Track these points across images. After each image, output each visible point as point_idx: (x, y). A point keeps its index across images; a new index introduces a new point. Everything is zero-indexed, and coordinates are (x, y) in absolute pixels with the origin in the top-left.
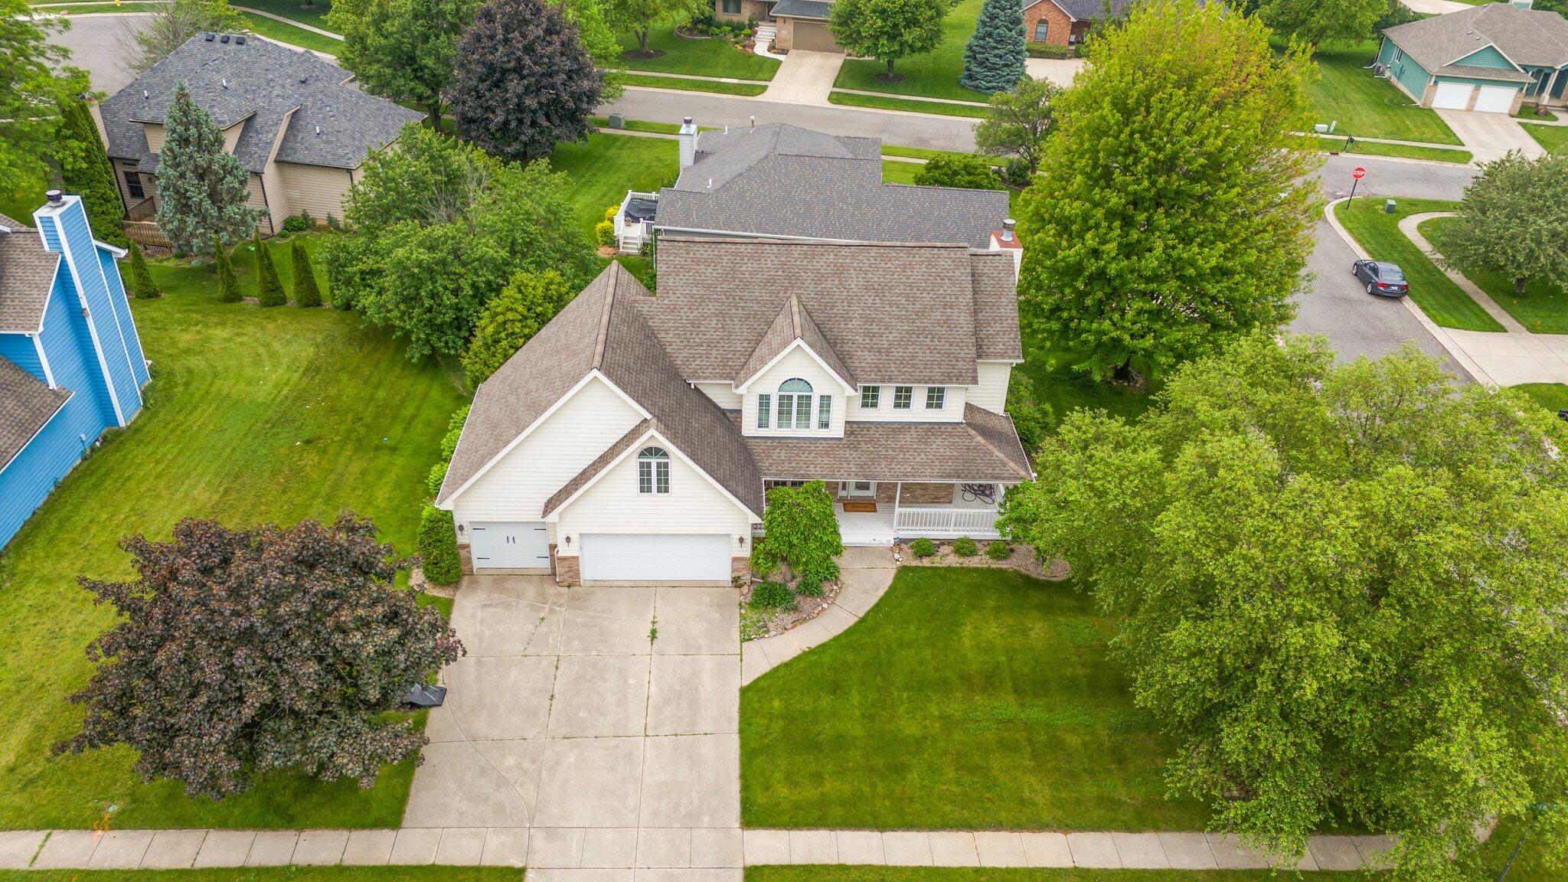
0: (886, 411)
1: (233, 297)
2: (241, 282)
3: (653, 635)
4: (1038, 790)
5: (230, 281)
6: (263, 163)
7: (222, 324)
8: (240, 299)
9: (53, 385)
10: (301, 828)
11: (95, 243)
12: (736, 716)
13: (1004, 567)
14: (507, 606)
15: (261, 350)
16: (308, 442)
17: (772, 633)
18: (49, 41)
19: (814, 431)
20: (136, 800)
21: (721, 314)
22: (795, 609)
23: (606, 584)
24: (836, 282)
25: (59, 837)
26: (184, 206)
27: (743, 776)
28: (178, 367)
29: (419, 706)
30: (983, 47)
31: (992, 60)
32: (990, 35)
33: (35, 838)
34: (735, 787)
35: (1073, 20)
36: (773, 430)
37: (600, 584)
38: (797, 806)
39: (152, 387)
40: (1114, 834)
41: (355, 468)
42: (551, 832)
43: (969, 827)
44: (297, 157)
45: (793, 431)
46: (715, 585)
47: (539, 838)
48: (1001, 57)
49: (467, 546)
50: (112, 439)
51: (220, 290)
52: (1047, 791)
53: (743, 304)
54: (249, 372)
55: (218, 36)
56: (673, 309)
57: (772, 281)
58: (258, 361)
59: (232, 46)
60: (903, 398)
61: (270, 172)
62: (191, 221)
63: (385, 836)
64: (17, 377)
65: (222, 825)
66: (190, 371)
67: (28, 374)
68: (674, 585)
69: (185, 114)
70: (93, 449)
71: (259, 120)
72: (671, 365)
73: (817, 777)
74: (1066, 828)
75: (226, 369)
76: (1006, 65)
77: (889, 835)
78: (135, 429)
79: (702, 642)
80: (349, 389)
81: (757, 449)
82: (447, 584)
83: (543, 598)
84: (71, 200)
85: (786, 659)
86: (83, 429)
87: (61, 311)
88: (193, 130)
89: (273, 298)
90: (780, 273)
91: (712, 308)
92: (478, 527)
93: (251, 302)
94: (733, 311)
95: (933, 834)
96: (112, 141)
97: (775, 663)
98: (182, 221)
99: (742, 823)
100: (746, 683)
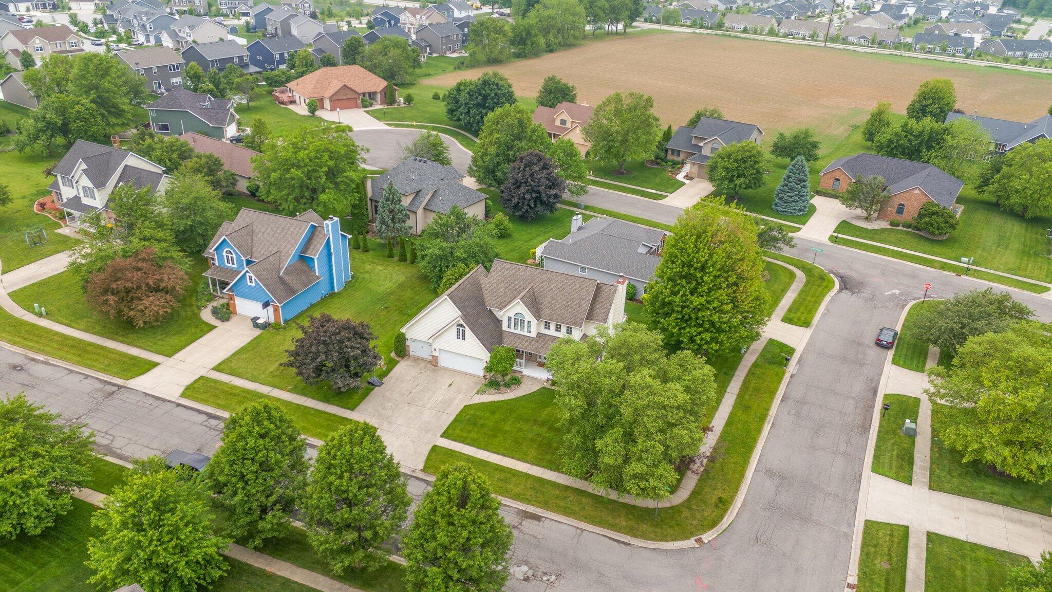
0: (552, 332)
1: (391, 256)
2: (395, 252)
3: (450, 385)
4: (533, 452)
5: (391, 251)
6: (418, 208)
7: (382, 265)
8: (393, 257)
9: (317, 274)
10: (330, 404)
11: (340, 232)
14: (413, 367)
15: (389, 276)
16: (386, 308)
17: (487, 394)
18: (361, 156)
19: (525, 333)
20: (296, 387)
21: (506, 288)
22: (498, 390)
23: (446, 368)
25: (276, 390)
26: (383, 222)
28: (361, 276)
29: (373, 385)
33: (271, 388)
34: (445, 427)
35: (853, 181)
36: (512, 330)
37: (444, 367)
38: (459, 436)
39: (350, 281)
41: (395, 318)
42: (390, 423)
43: (504, 455)
44: (431, 208)
45: (518, 332)
46: (478, 377)
47: (386, 423)
49: (409, 346)
50: (332, 295)
51: (387, 253)
52: (535, 454)
53: (513, 286)
54: (381, 282)
55: (419, 158)
56: (491, 283)
58: (385, 280)
59: (422, 163)
60: (558, 328)
61: (420, 212)
62: (384, 227)
63: (349, 411)
64: (308, 270)
65: (313, 398)
66: (364, 278)
67: (311, 270)
68: (466, 374)
69: (390, 190)
70: (325, 296)
71: (422, 192)
72: (483, 301)
73: (470, 432)
74: (532, 464)
75: (375, 280)
78: (339, 293)
79: (463, 391)
80: (409, 293)
81: (505, 335)
82: (400, 356)
83: (425, 367)
84: (336, 219)
85: (484, 402)
86: (324, 290)
87: (325, 252)
88: (391, 196)
89: (403, 259)
90: (530, 277)
91: (503, 285)
92: (413, 340)
93: (396, 258)
94: (510, 287)
96: (373, 193)
97: (481, 402)
98: (381, 227)
99: (441, 435)
100: (468, 404)
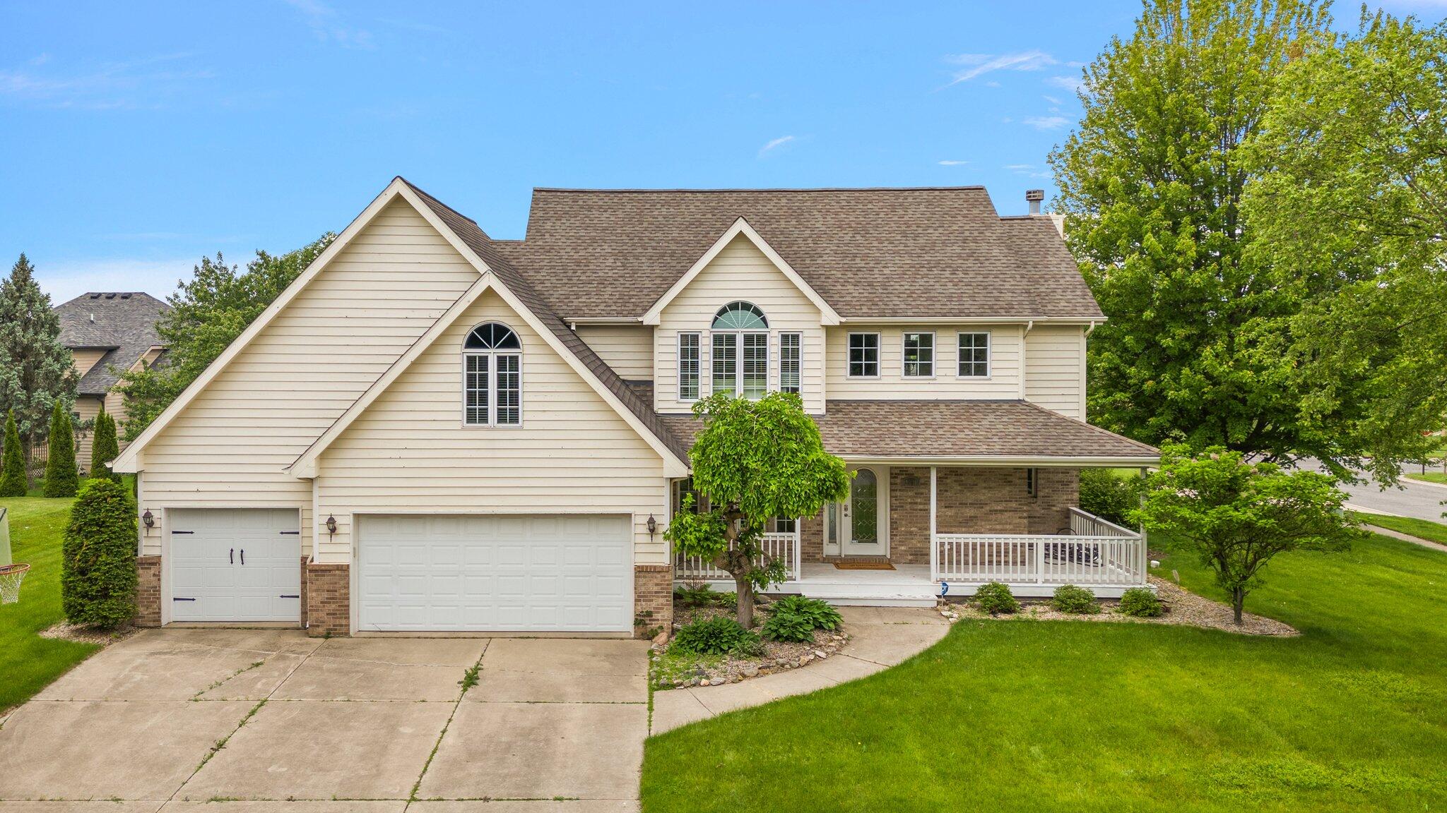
0: (892, 381)
3: (471, 681)
12: (634, 776)
17: (717, 681)
23: (397, 635)
37: (387, 635)
49: (155, 562)
56: (549, 249)
57: (697, 223)
59: (116, 301)
60: (917, 356)
71: (119, 352)
79: (569, 688)
81: (680, 426)
83: (272, 647)
91: (607, 248)
94: (640, 250)
97: (725, 711)
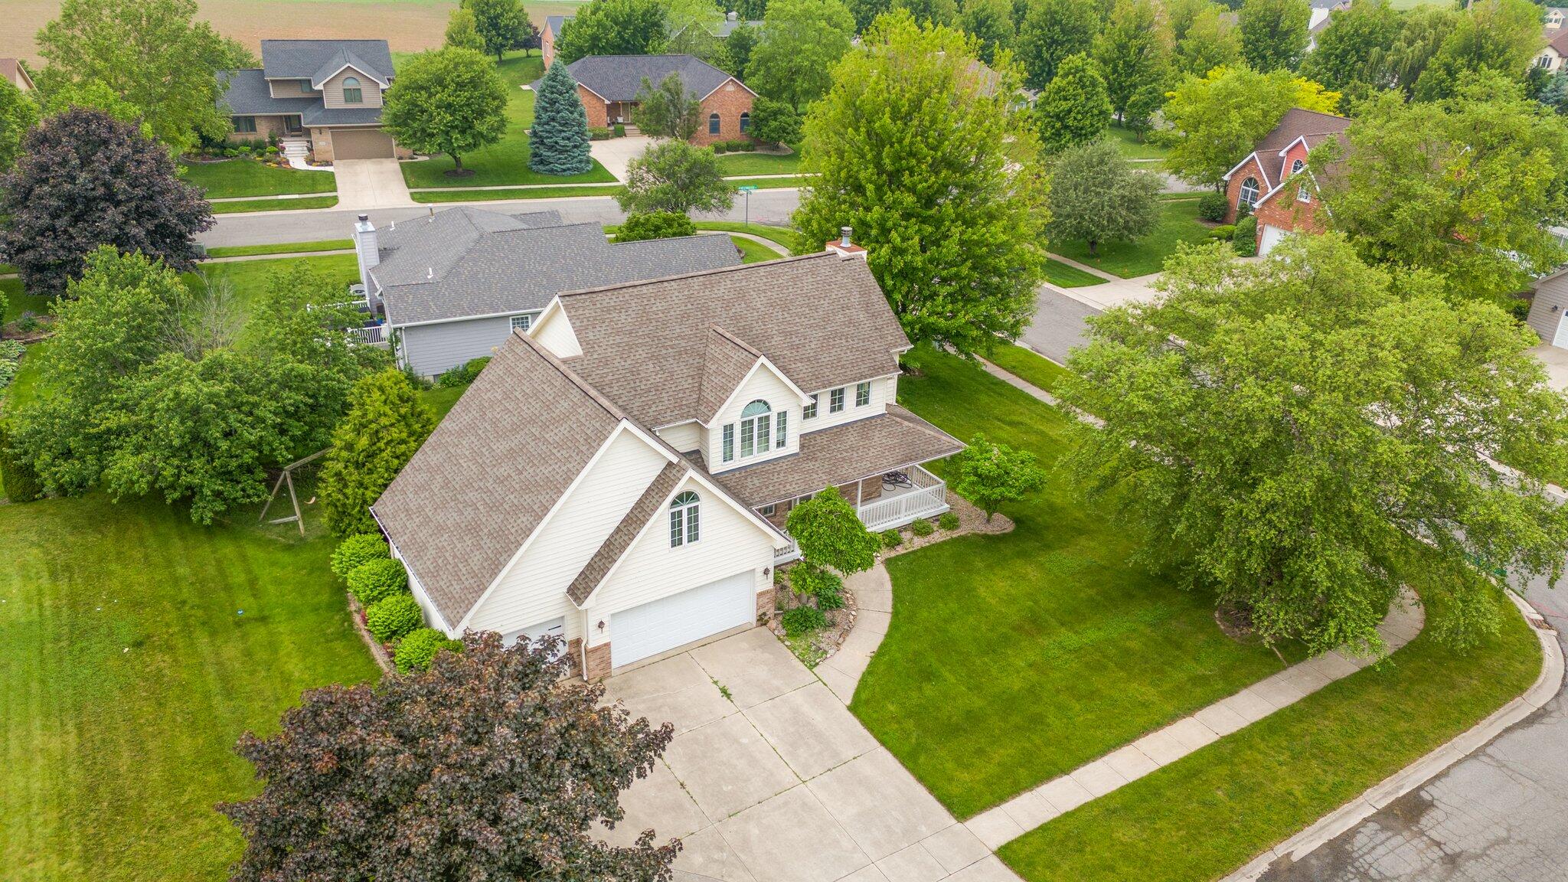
3: (725, 692)
12: (865, 732)
13: (963, 533)
16: (137, 645)
17: (831, 652)
19: (774, 453)
21: (654, 357)
22: (833, 624)
23: (636, 666)
24: (743, 305)
27: (921, 779)
30: (549, 132)
31: (562, 142)
32: (553, 120)
34: (921, 791)
35: (607, 102)
36: (738, 461)
37: (630, 668)
38: (988, 784)
40: (1223, 701)
41: (230, 651)
43: (1126, 741)
45: (758, 457)
46: (740, 631)
48: (569, 139)
52: (1153, 691)
53: (670, 343)
56: (605, 361)
57: (685, 316)
60: (837, 400)
68: (704, 644)
73: (981, 753)
74: (1190, 711)
76: (575, 147)
77: (1075, 774)
79: (776, 682)
81: (730, 483)
85: (864, 668)
90: (690, 306)
91: (641, 353)
94: (664, 352)
95: (1106, 758)
97: (858, 676)
99: (956, 818)
100: (848, 702)
